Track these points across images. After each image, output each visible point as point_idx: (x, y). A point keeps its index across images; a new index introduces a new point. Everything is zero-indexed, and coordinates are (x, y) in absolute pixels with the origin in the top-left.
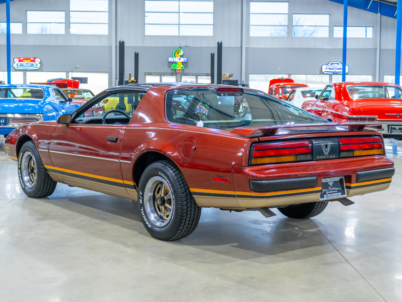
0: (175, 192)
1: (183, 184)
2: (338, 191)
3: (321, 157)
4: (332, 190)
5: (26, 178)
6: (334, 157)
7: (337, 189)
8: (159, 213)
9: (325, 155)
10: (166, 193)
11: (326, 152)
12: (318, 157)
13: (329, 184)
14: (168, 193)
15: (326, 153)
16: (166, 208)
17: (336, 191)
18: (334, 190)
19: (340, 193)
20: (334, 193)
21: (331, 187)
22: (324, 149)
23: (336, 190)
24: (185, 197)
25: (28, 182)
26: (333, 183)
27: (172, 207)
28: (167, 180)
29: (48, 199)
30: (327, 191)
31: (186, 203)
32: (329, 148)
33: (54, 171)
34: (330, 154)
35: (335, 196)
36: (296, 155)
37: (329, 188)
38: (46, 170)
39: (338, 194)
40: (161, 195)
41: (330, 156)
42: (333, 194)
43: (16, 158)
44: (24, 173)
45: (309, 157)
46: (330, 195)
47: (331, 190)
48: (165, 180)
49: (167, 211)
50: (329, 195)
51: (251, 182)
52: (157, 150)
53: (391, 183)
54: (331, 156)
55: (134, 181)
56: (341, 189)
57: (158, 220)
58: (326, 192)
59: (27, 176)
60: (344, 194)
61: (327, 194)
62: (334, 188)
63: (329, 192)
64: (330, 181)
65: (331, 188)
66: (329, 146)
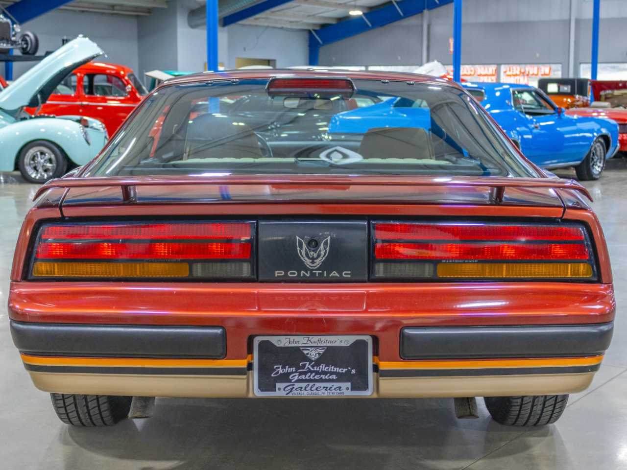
2: (341, 378)
3: (292, 274)
4: (317, 373)
6: (346, 274)
7: (339, 370)
9: (306, 269)
11: (313, 260)
12: (279, 273)
13: (305, 352)
15: (313, 262)
17: (334, 377)
18: (325, 373)
19: (349, 385)
20: (321, 380)
21: (310, 361)
22: (303, 252)
23: (332, 373)
26: (321, 351)
30: (292, 373)
32: (323, 250)
34: (327, 265)
35: (324, 391)
36: (191, 263)
37: (304, 366)
39: (336, 385)
41: (328, 274)
42: (317, 385)
45: (246, 270)
46: (303, 385)
47: (312, 372)
50: (297, 385)
54: (335, 274)
56: (353, 371)
58: (289, 374)
60: (365, 388)
61: (290, 381)
62: (323, 367)
63: (303, 377)
64: (310, 344)
65: (313, 367)
66: (326, 243)
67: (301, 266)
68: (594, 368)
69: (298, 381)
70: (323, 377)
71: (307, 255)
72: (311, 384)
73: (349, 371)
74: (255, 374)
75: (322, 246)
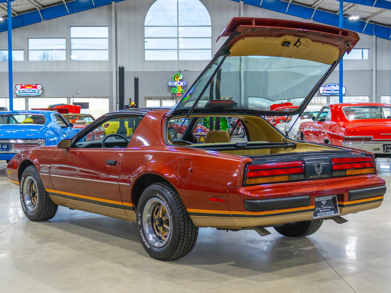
0: (172, 213)
1: (180, 205)
2: (331, 210)
3: (314, 177)
4: (326, 209)
5: (28, 202)
6: (326, 176)
7: (330, 207)
8: (158, 234)
9: (317, 175)
10: (164, 214)
11: (319, 171)
12: (311, 177)
13: (322, 202)
14: (166, 214)
15: (319, 173)
16: (164, 229)
17: (329, 210)
18: (327, 209)
19: (333, 212)
21: (324, 205)
22: (316, 169)
23: (329, 208)
24: (181, 218)
25: (30, 205)
26: (325, 202)
27: (169, 228)
28: (165, 201)
29: (50, 222)
30: (320, 210)
31: (183, 224)
32: (321, 168)
33: (55, 194)
34: (322, 174)
35: (328, 214)
36: (289, 175)
37: (322, 207)
38: (47, 193)
39: (331, 212)
40: (159, 216)
41: (322, 176)
42: (327, 213)
43: (18, 183)
44: (26, 197)
45: (302, 177)
47: (324, 209)
48: (163, 201)
49: (166, 231)
50: (322, 213)
51: (246, 202)
52: (154, 172)
53: (383, 201)
54: (324, 176)
55: (132, 203)
57: (157, 241)
59: (28, 200)
60: (337, 212)
61: (320, 212)
62: (327, 207)
63: (323, 211)
64: (323, 200)
65: (324, 207)
68: (382, 200)
69: (322, 212)
70: (327, 210)
71: (317, 170)
72: (325, 213)
73: (333, 207)
75: (321, 167)
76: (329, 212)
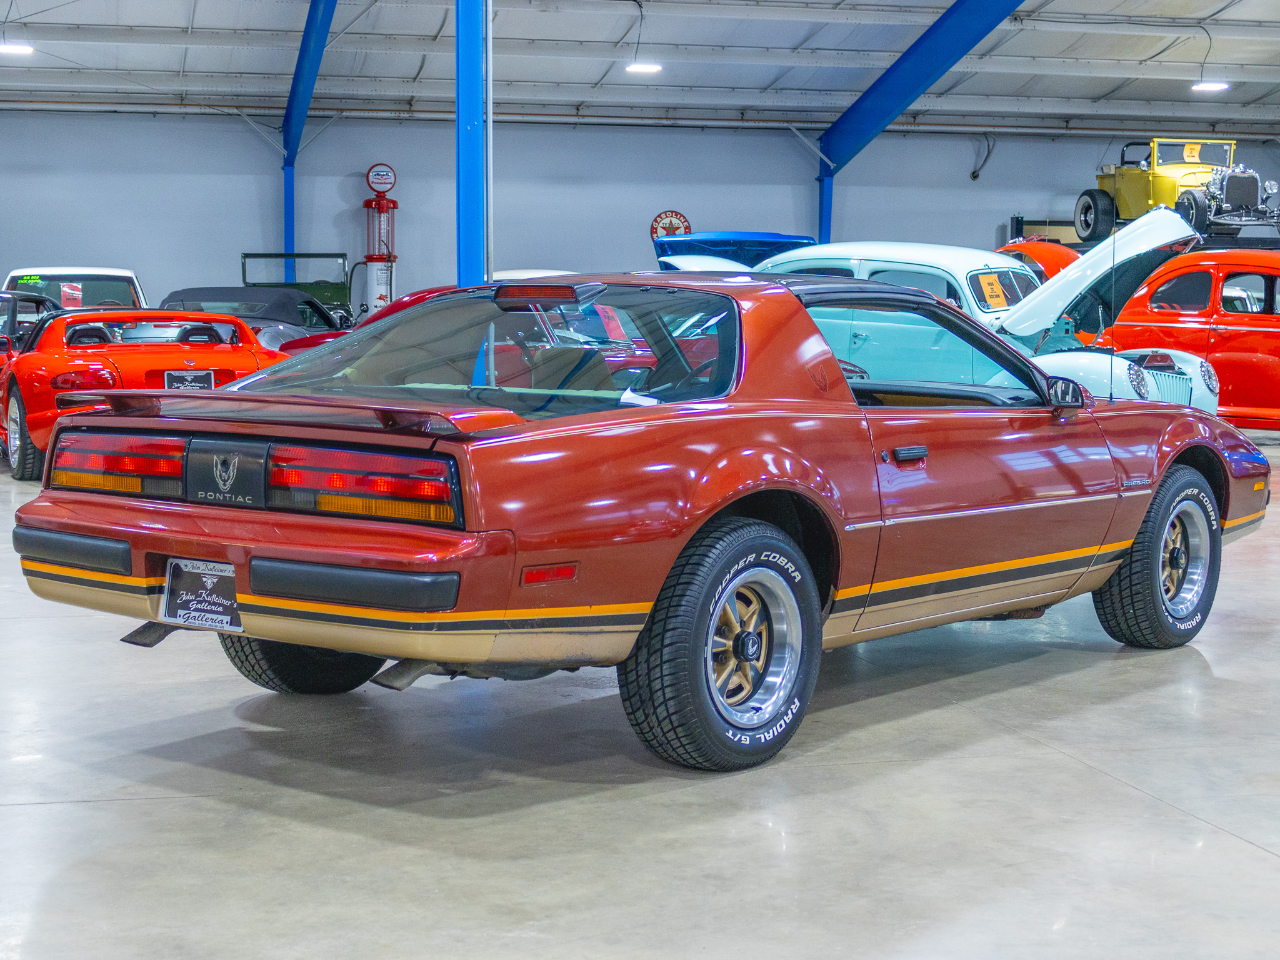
2: (226, 610)
3: (211, 496)
4: (210, 603)
6: (248, 500)
7: (226, 602)
9: (220, 492)
11: (225, 481)
12: (201, 494)
13: (204, 579)
15: (225, 485)
17: (220, 609)
18: (215, 604)
19: (228, 619)
20: (210, 612)
21: (206, 590)
22: (218, 471)
23: (220, 605)
26: (215, 580)
30: (192, 600)
32: (232, 472)
34: (234, 490)
35: (210, 623)
36: (143, 479)
37: (202, 594)
39: (220, 617)
41: (236, 499)
42: (208, 615)
45: (180, 489)
46: (197, 614)
50: (193, 614)
54: (240, 499)
56: (235, 604)
58: (189, 601)
60: (239, 624)
61: (189, 609)
62: (214, 598)
63: (199, 606)
64: (210, 572)
65: (207, 596)
66: (234, 466)
67: (216, 489)
69: (196, 610)
70: (213, 608)
71: (220, 475)
72: (204, 614)
73: (232, 604)
74: (164, 598)
75: (231, 468)
76: (214, 616)
